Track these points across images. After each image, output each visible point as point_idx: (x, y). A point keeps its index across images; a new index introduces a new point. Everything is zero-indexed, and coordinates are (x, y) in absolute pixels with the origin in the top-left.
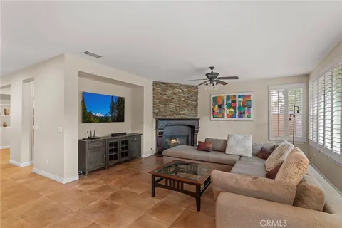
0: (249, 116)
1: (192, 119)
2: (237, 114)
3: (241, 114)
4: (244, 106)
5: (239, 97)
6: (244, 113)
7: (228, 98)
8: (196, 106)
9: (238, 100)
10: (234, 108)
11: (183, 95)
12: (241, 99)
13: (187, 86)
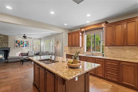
0: (28, 47)
1: (6, 48)
2: (25, 46)
3: (26, 46)
4: (27, 44)
5: (25, 41)
6: (27, 46)
7: (21, 41)
8: (8, 43)
9: (25, 42)
10: (24, 44)
11: (3, 39)
12: (26, 42)
13: (4, 35)
